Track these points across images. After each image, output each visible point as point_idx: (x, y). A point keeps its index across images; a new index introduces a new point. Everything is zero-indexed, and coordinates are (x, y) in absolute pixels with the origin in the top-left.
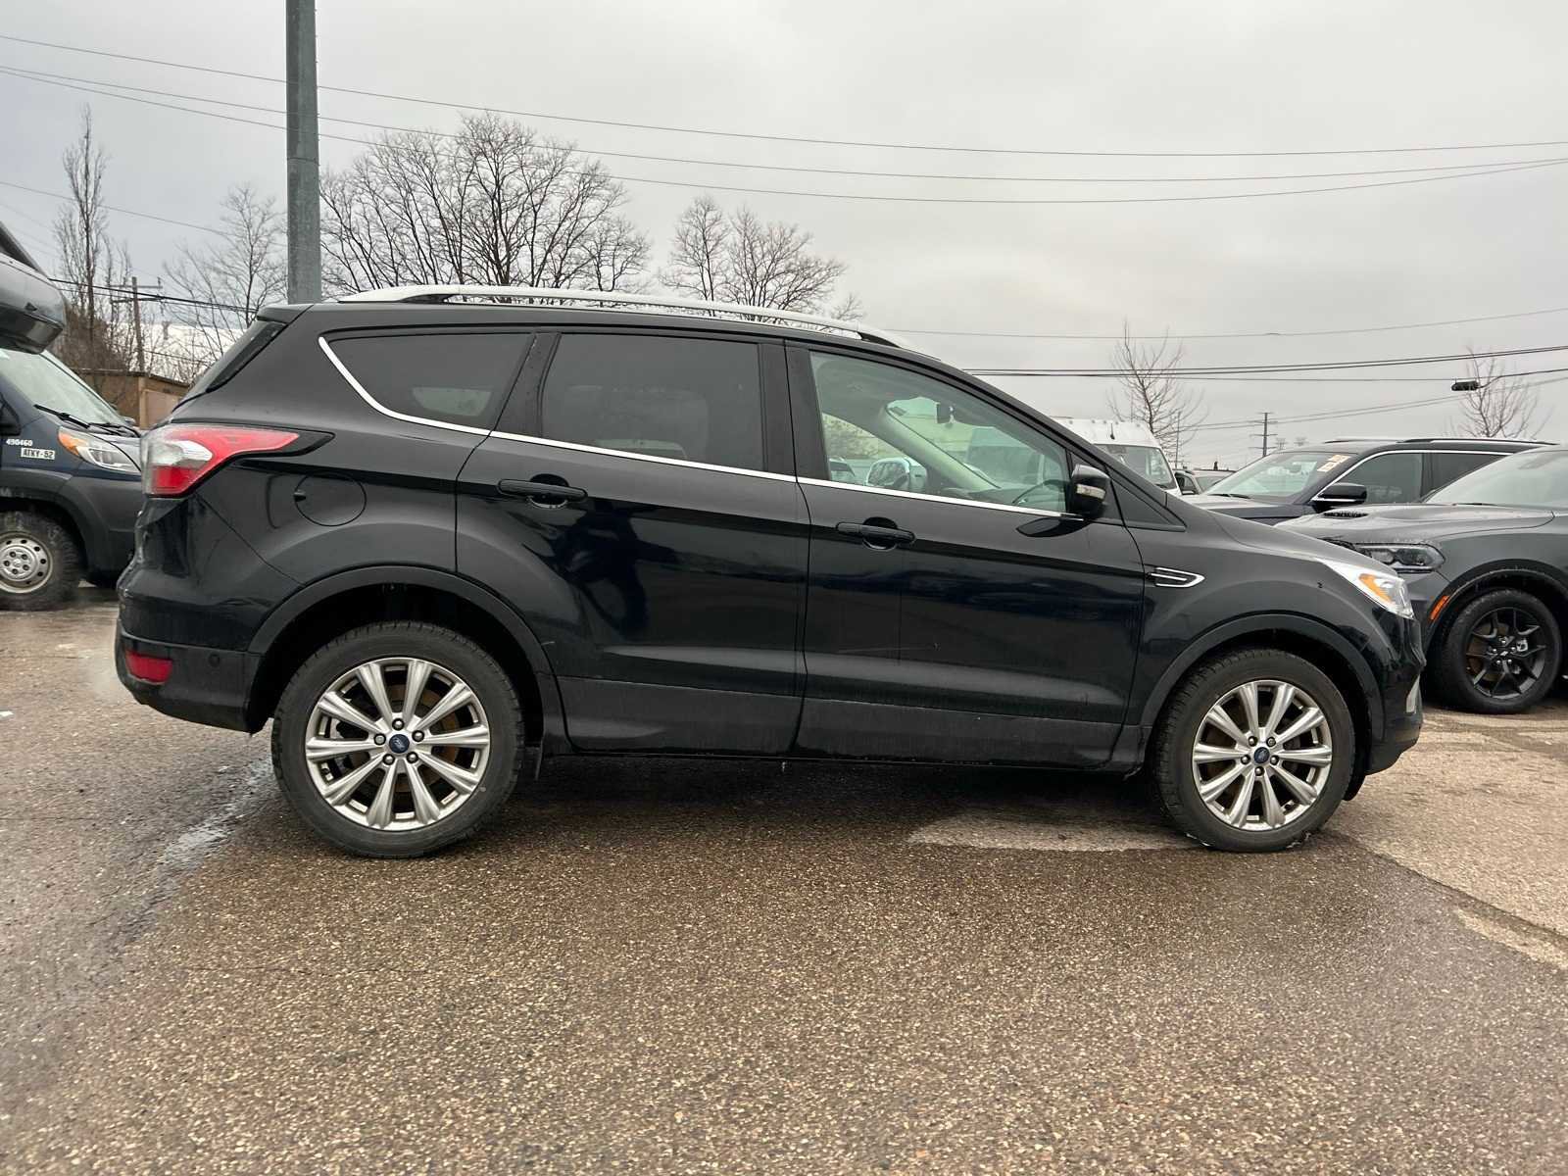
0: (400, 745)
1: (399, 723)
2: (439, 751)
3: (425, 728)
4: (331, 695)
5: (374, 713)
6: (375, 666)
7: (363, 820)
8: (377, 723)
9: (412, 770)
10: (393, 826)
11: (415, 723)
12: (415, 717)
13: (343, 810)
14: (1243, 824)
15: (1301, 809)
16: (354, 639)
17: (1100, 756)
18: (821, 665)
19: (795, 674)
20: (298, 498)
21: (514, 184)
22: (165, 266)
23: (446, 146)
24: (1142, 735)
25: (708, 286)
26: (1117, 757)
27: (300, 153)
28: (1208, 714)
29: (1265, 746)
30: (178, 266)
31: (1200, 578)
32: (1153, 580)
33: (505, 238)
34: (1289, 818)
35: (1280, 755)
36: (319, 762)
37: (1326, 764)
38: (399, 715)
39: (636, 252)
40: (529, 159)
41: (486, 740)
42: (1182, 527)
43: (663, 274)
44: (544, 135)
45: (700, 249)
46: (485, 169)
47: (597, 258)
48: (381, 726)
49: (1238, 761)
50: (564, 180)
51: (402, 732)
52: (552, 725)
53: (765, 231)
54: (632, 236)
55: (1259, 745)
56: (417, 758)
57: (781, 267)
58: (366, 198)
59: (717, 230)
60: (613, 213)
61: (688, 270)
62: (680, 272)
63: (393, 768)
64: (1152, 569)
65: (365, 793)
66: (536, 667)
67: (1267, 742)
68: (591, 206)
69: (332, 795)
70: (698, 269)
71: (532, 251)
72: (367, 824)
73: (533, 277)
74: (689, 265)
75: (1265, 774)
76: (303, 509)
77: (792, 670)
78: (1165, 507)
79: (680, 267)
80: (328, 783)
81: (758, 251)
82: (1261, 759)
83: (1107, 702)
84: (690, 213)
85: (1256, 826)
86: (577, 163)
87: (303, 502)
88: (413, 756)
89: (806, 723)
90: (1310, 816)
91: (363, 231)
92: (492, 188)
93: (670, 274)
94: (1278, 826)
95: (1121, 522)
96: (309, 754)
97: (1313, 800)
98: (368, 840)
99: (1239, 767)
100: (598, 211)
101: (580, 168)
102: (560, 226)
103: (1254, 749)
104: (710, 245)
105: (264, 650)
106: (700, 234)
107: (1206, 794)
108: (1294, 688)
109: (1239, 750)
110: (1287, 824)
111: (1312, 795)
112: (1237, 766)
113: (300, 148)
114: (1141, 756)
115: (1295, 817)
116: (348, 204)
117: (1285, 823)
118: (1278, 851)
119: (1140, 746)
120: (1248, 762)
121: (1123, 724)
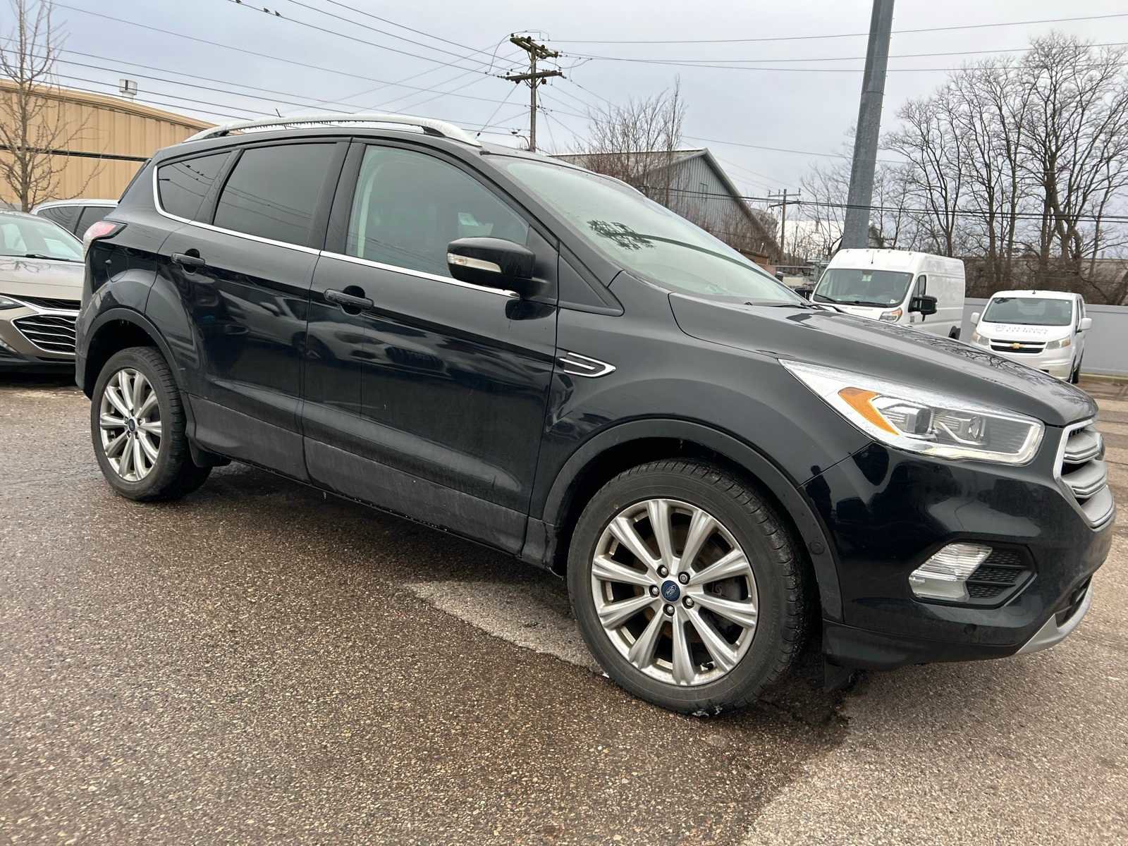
0: (133, 426)
1: (133, 412)
2: (148, 435)
3: (141, 416)
4: (110, 388)
5: (125, 404)
6: (125, 373)
7: (116, 469)
8: (126, 410)
9: (136, 444)
10: (126, 477)
11: (138, 412)
12: (139, 408)
13: (111, 460)
14: (643, 666)
15: (716, 674)
20: (108, 265)
21: (1070, 87)
22: (802, 180)
23: (1016, 65)
24: (547, 532)
26: (528, 550)
28: (611, 525)
29: (676, 580)
30: (809, 177)
31: (609, 369)
32: (562, 365)
33: (1055, 133)
34: (698, 679)
35: (697, 598)
36: (106, 429)
37: (749, 627)
38: (133, 406)
40: (1082, 63)
41: (161, 431)
42: (620, 312)
46: (1044, 81)
48: (127, 412)
49: (647, 590)
51: (134, 418)
52: (190, 427)
55: (669, 578)
56: (139, 438)
58: (944, 116)
63: (129, 440)
64: (564, 353)
65: (119, 452)
66: (179, 385)
67: (679, 576)
69: (108, 450)
72: (118, 473)
75: (676, 616)
76: (109, 271)
77: (296, 413)
78: (607, 288)
80: (107, 441)
82: (671, 595)
85: (659, 672)
87: (111, 267)
88: (137, 435)
89: (309, 456)
90: (720, 684)
91: (938, 141)
94: (683, 683)
95: (555, 301)
96: (102, 423)
97: (728, 669)
98: (117, 482)
99: (646, 599)
103: (664, 580)
107: (606, 616)
108: (710, 517)
109: (648, 579)
110: (694, 686)
111: (728, 661)
112: (645, 596)
113: (871, 84)
114: (550, 555)
115: (705, 681)
116: (928, 121)
117: (692, 683)
118: (682, 714)
119: (547, 542)
120: (657, 596)
121: (529, 516)
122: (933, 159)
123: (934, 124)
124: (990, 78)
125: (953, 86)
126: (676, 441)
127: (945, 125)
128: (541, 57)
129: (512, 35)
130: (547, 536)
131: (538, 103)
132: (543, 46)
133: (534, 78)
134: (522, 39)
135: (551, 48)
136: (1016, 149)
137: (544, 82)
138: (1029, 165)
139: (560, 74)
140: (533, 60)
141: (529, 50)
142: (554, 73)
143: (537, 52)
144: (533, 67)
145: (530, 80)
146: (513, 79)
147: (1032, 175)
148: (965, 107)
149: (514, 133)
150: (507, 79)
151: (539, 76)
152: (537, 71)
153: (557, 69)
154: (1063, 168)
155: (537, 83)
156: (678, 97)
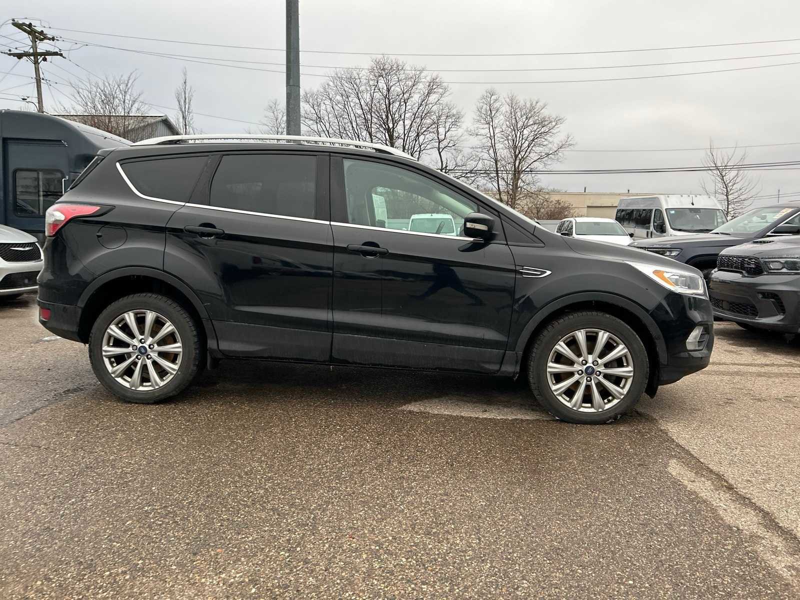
0: (143, 351)
1: (143, 341)
2: (162, 354)
3: (154, 343)
4: (113, 327)
5: (132, 336)
6: (131, 314)
7: (127, 385)
8: (134, 340)
9: (149, 363)
10: (141, 389)
11: (150, 340)
12: (150, 338)
13: (119, 380)
14: (579, 408)
15: (616, 401)
16: (123, 301)
17: (495, 367)
18: (340, 317)
19: (327, 321)
20: (99, 236)
21: (396, 89)
23: (364, 74)
24: (517, 357)
25: (492, 134)
26: (504, 368)
27: (291, 83)
28: (556, 347)
29: (592, 365)
31: (549, 272)
32: (521, 273)
33: (392, 117)
34: (608, 406)
35: (601, 371)
36: (109, 358)
37: (630, 377)
38: (143, 337)
39: (456, 120)
40: (402, 76)
41: (181, 350)
42: (543, 245)
43: (469, 129)
44: (410, 64)
45: (488, 116)
46: (382, 84)
47: (436, 123)
48: (135, 342)
49: (576, 373)
50: (420, 86)
51: (144, 345)
52: (211, 344)
53: (522, 103)
54: (454, 111)
55: (588, 365)
56: (151, 358)
57: (531, 122)
58: (328, 102)
59: (497, 105)
60: (444, 100)
61: (482, 126)
62: (478, 128)
63: (140, 361)
64: (521, 268)
65: (129, 372)
66: (202, 316)
67: (593, 363)
68: (433, 98)
69: (114, 373)
70: (487, 126)
71: (404, 123)
72: (129, 387)
73: (405, 135)
74: (483, 124)
75: (593, 381)
76: (100, 241)
77: (326, 319)
78: (533, 235)
79: (478, 125)
80: (113, 367)
81: (519, 114)
82: (590, 372)
83: (495, 339)
84: (483, 98)
85: (587, 409)
86: (426, 77)
87: (101, 238)
88: (149, 356)
89: (335, 345)
90: (619, 406)
91: (326, 118)
92: (385, 92)
93: (473, 129)
94: (600, 410)
95: (506, 243)
96: (104, 353)
97: (622, 397)
98: (129, 395)
99: (576, 377)
100: (437, 99)
101: (429, 79)
102: (418, 109)
103: (585, 367)
104: (493, 113)
105: (83, 306)
106: (488, 108)
107: (556, 390)
108: (608, 333)
109: (577, 367)
110: (606, 410)
111: (621, 394)
112: (575, 376)
113: (291, 81)
114: (518, 369)
115: (611, 406)
116: (319, 106)
117: (605, 409)
118: (601, 424)
119: (517, 362)
120: (582, 374)
121: (506, 351)
122: (325, 129)
123: (323, 107)
124: (351, 80)
125: (331, 84)
126: (591, 302)
127: (329, 109)
128: (40, 40)
129: (13, 20)
130: (517, 359)
131: (42, 76)
132: (42, 31)
133: (36, 56)
134: (24, 24)
135: (49, 33)
136: (371, 125)
137: (45, 60)
138: (379, 135)
139: (61, 55)
140: (34, 41)
141: (29, 33)
142: (56, 54)
143: (37, 35)
144: (34, 47)
145: (32, 58)
146: (14, 55)
147: (380, 141)
148: (339, 98)
149: (23, 99)
150: (10, 55)
151: (41, 54)
152: (39, 51)
153: (57, 50)
154: (398, 138)
155: (39, 61)
156: (187, 84)
